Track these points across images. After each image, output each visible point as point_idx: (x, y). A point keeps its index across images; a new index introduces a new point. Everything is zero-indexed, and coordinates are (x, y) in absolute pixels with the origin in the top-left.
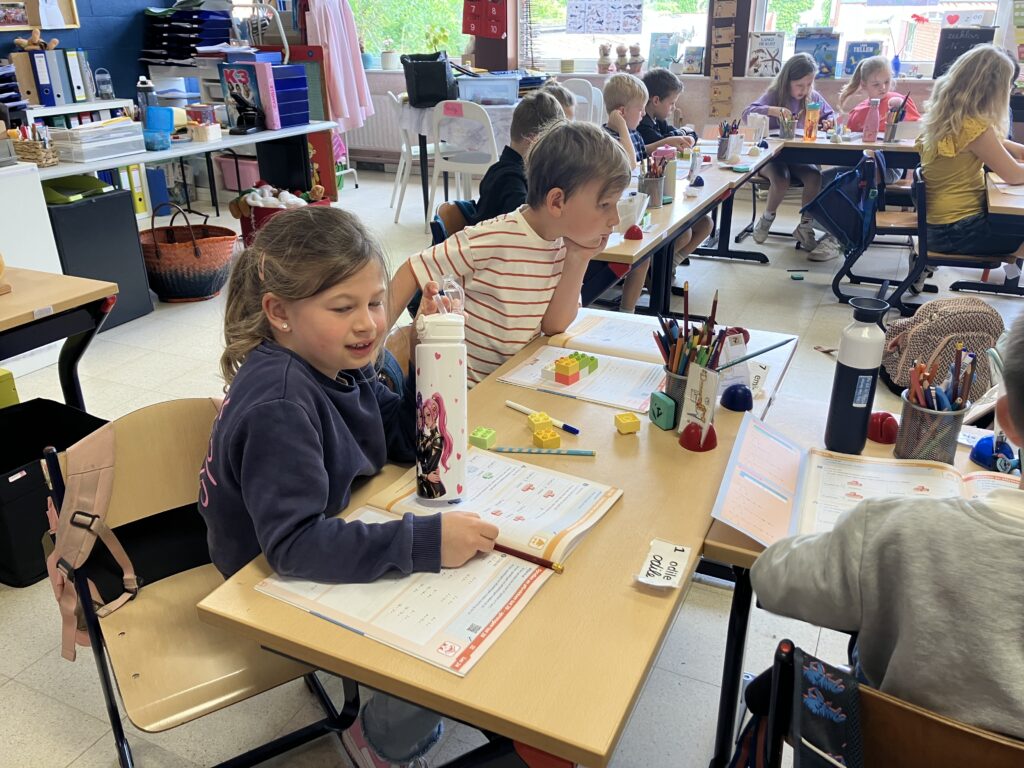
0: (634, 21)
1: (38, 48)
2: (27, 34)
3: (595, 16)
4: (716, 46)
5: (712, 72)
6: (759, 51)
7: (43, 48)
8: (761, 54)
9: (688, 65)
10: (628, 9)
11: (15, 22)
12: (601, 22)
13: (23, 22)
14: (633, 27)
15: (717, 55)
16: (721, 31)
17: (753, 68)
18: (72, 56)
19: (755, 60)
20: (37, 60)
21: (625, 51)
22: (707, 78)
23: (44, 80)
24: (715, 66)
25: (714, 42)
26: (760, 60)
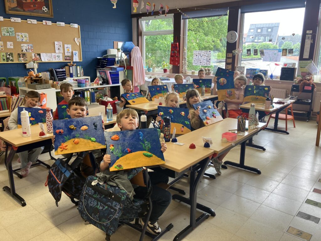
1: (71, 65)
2: (70, 62)
3: (200, 61)
7: (73, 65)
10: (207, 60)
11: (68, 60)
12: (201, 63)
13: (70, 60)
14: (208, 64)
20: (70, 68)
23: (71, 72)
25: (227, 68)
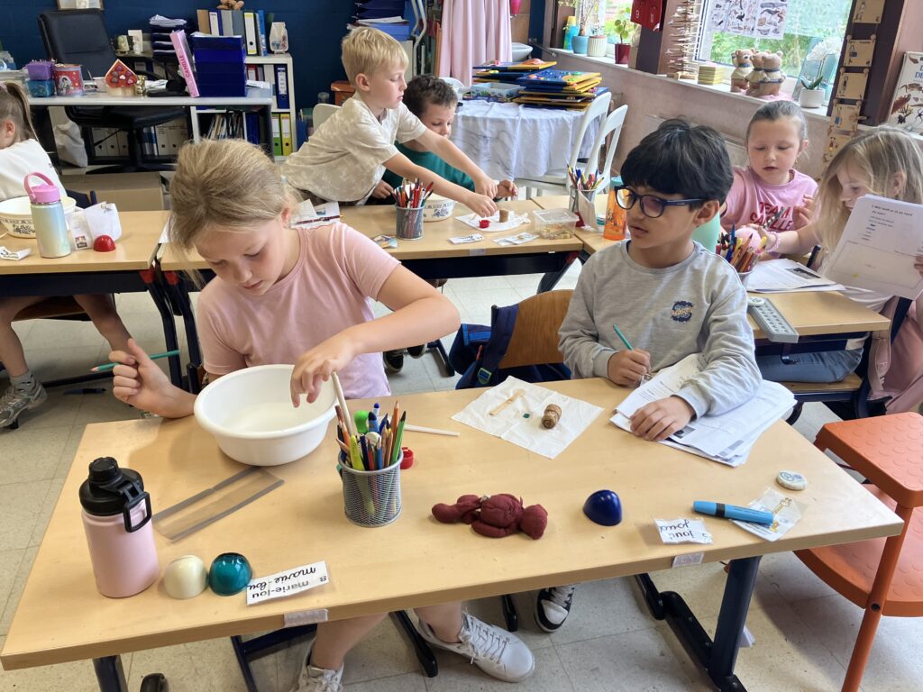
0: (775, 19)
3: (738, 8)
4: (847, 69)
6: (912, 86)
8: (915, 93)
12: (741, 18)
14: (773, 28)
15: (845, 83)
16: (857, 45)
17: (897, 114)
18: (249, 17)
19: (904, 100)
20: (211, 17)
24: (838, 101)
26: (911, 102)
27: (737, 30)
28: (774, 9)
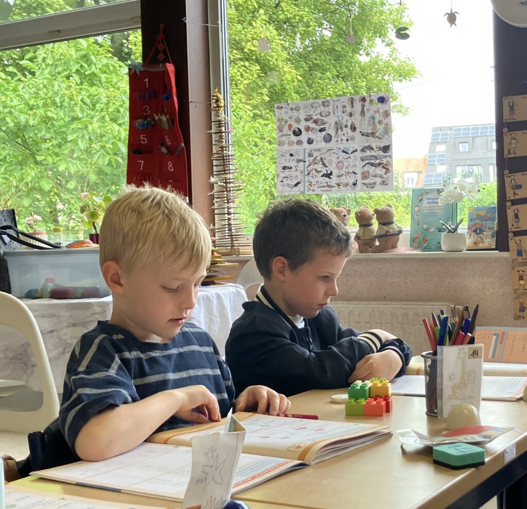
0: (380, 171)
3: (319, 167)
4: (515, 202)
5: (512, 244)
9: (474, 237)
10: (368, 153)
14: (379, 180)
15: (516, 216)
16: (519, 178)
21: (370, 218)
22: (505, 254)
24: (516, 234)
25: (510, 194)
27: (327, 188)
28: (377, 162)
